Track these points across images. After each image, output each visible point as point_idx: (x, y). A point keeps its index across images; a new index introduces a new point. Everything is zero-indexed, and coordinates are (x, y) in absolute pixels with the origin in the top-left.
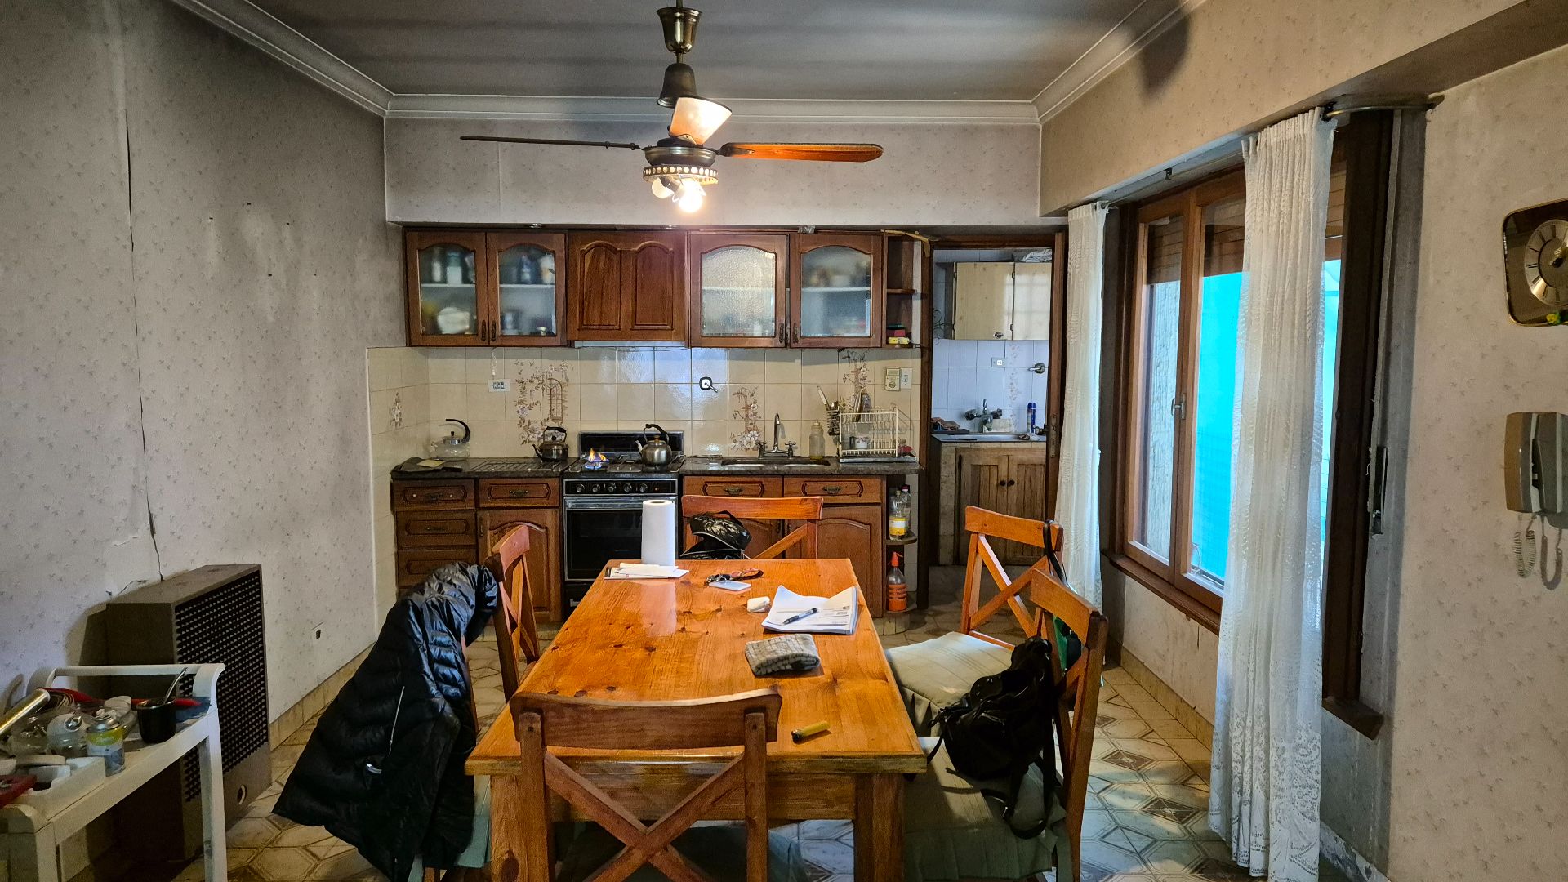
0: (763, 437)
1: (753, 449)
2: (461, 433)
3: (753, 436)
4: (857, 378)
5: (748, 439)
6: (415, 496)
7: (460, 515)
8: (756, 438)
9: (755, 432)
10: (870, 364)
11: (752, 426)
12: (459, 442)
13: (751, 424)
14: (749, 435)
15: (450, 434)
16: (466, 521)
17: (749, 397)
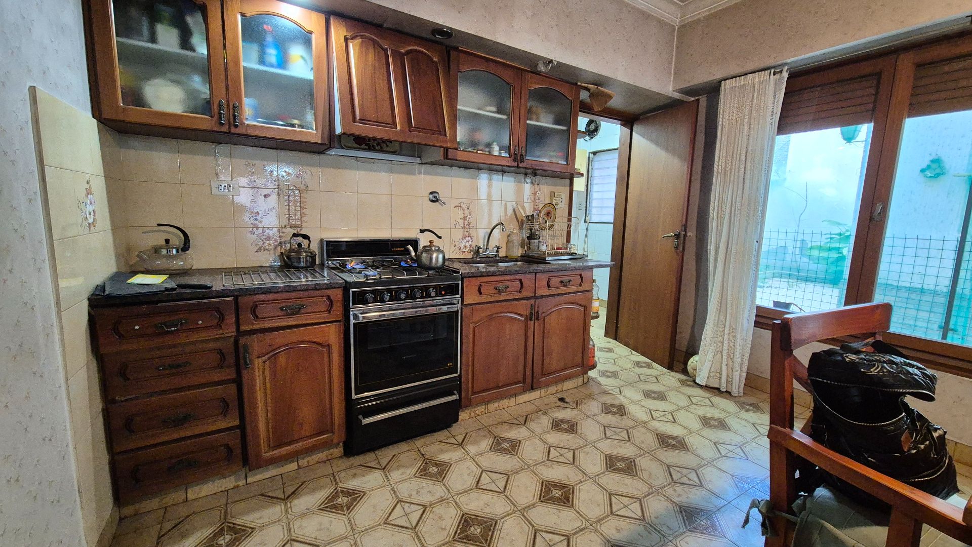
0: (474, 241)
1: (467, 252)
2: (177, 240)
3: (468, 241)
4: (535, 199)
5: (464, 243)
6: (137, 328)
7: (212, 345)
8: (470, 243)
9: (470, 238)
10: (542, 187)
11: (467, 234)
12: (177, 251)
13: (467, 232)
14: (465, 241)
15: (164, 243)
16: (220, 352)
17: (466, 209)
